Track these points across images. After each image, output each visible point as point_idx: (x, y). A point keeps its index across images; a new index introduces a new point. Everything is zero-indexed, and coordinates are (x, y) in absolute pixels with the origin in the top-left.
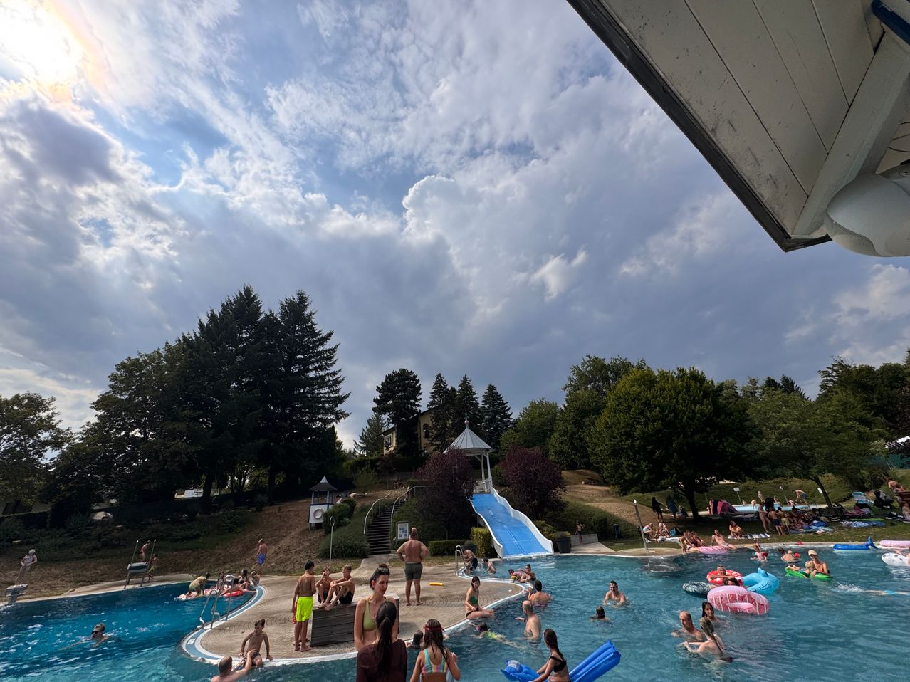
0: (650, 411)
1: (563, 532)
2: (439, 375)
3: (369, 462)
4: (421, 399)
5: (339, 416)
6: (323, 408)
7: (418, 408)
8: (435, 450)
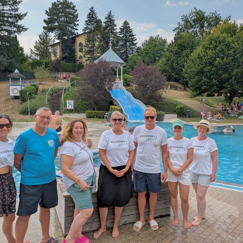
0: (228, 50)
1: (160, 112)
2: (92, 8)
3: (44, 63)
4: (78, 25)
5: (21, 29)
6: (8, 21)
7: (76, 31)
8: (87, 60)
